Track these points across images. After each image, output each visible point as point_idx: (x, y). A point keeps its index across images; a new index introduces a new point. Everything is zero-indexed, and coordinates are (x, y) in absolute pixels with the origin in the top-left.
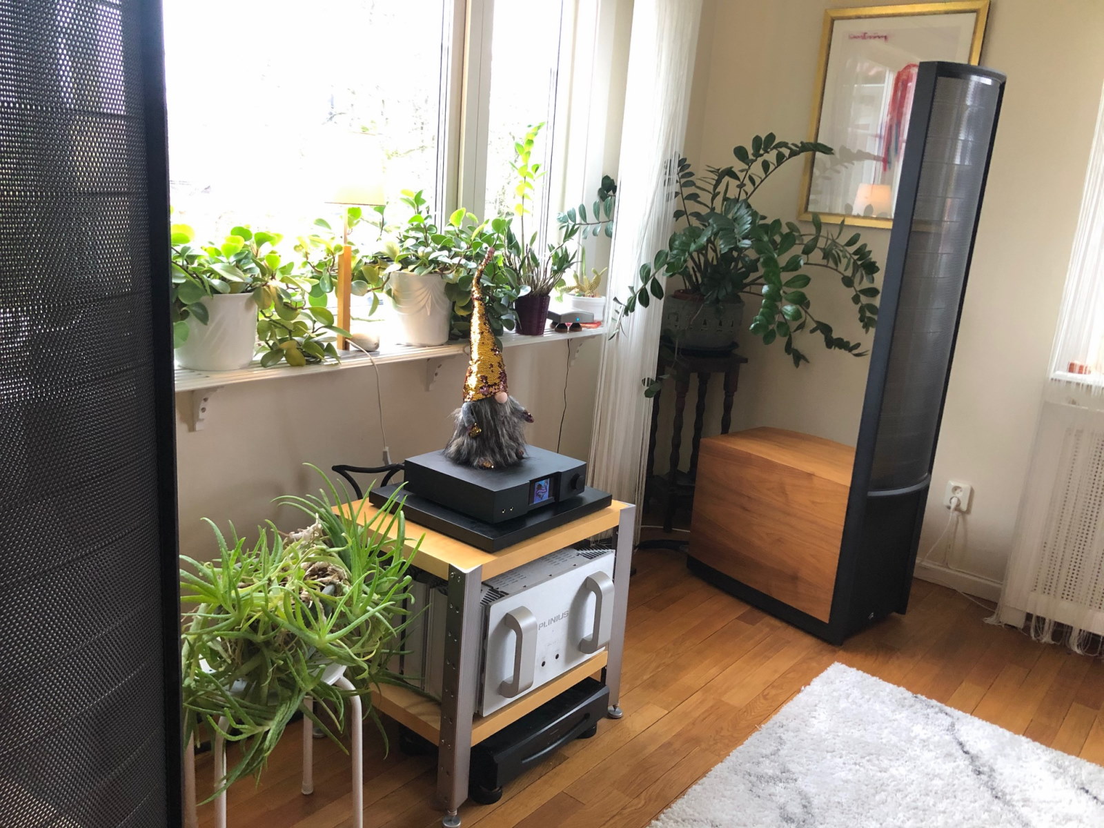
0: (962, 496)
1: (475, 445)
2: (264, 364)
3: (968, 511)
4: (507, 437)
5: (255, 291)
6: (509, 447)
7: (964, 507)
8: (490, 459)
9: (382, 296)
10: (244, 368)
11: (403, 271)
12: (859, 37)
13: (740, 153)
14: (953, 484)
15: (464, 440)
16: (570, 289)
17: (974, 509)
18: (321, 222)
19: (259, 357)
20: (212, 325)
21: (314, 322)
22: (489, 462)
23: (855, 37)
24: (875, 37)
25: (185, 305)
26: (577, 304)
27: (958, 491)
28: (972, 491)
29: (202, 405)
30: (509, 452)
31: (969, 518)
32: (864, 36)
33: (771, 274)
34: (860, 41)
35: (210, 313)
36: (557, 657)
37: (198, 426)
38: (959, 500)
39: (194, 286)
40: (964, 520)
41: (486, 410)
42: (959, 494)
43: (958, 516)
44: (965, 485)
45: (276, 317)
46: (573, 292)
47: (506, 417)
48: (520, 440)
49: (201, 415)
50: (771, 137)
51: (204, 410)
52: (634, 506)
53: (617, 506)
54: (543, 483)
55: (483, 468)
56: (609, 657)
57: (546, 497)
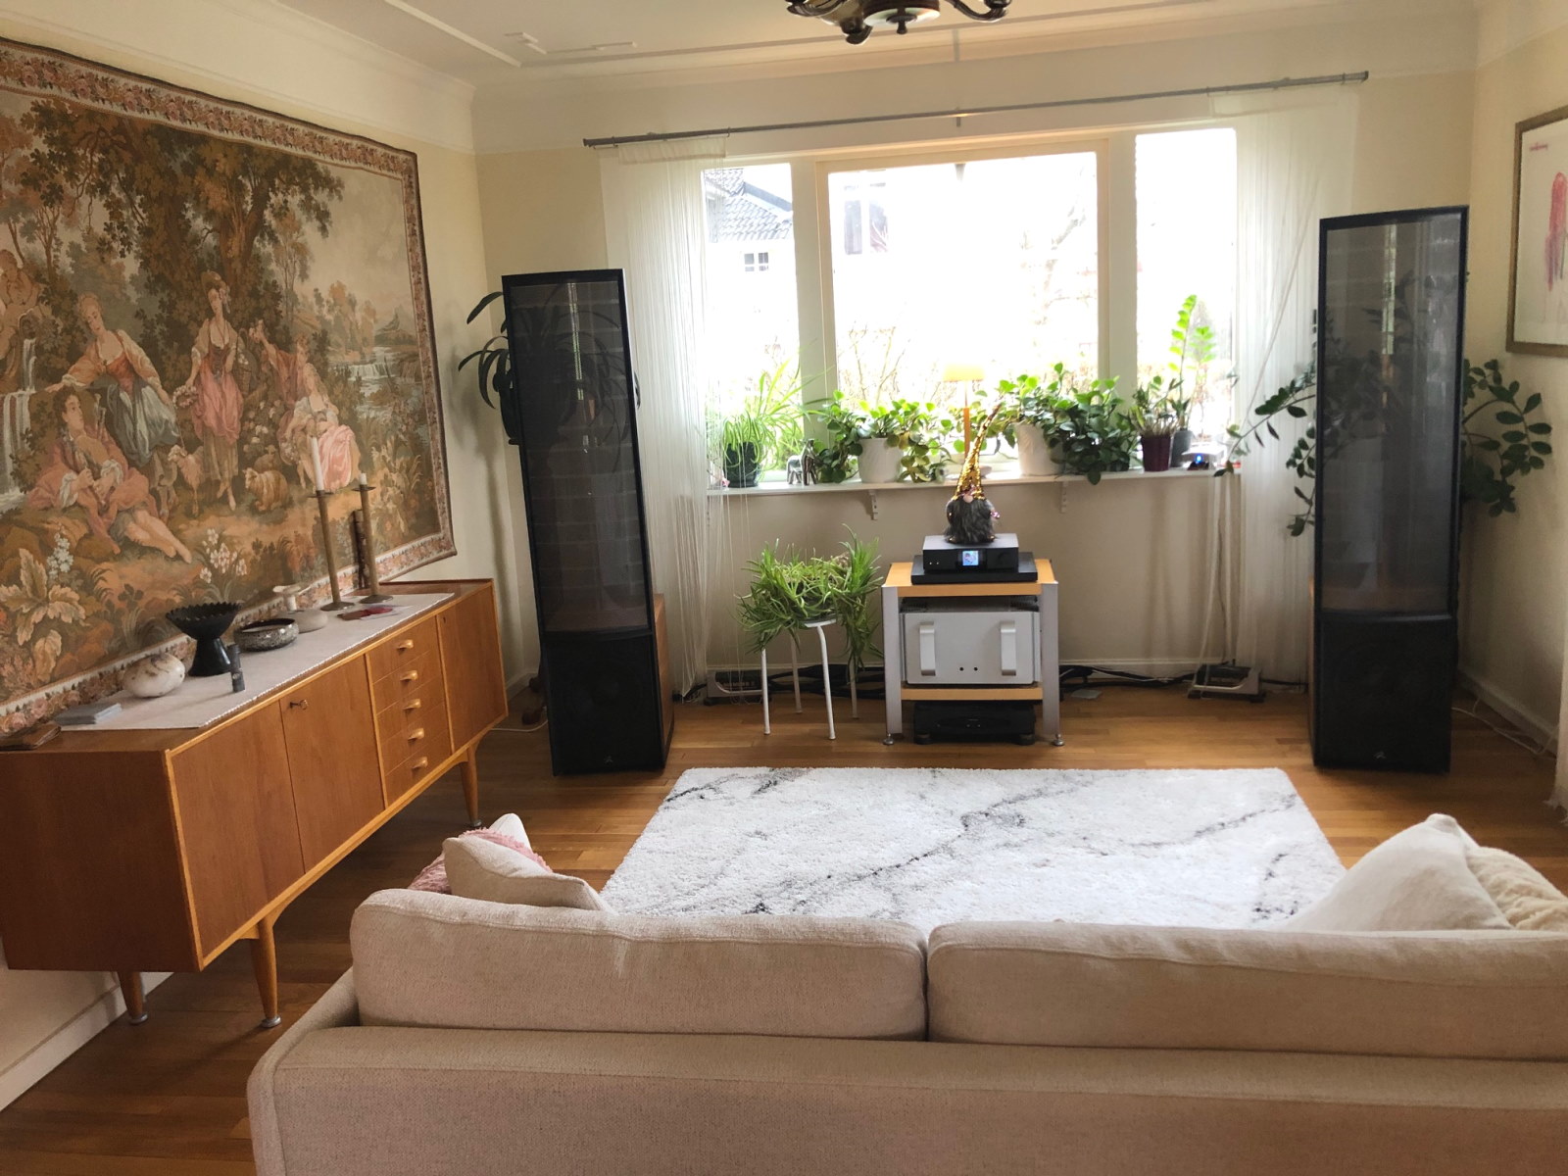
1: (950, 528)
4: (969, 525)
6: (970, 531)
8: (955, 537)
12: (1534, 148)
20: (870, 455)
22: (953, 538)
24: (1542, 147)
30: (972, 536)
32: (1537, 147)
34: (1535, 153)
36: (976, 669)
37: (875, 517)
41: (957, 506)
45: (914, 454)
48: (986, 529)
49: (875, 510)
55: (949, 542)
56: (1044, 695)
57: (976, 563)
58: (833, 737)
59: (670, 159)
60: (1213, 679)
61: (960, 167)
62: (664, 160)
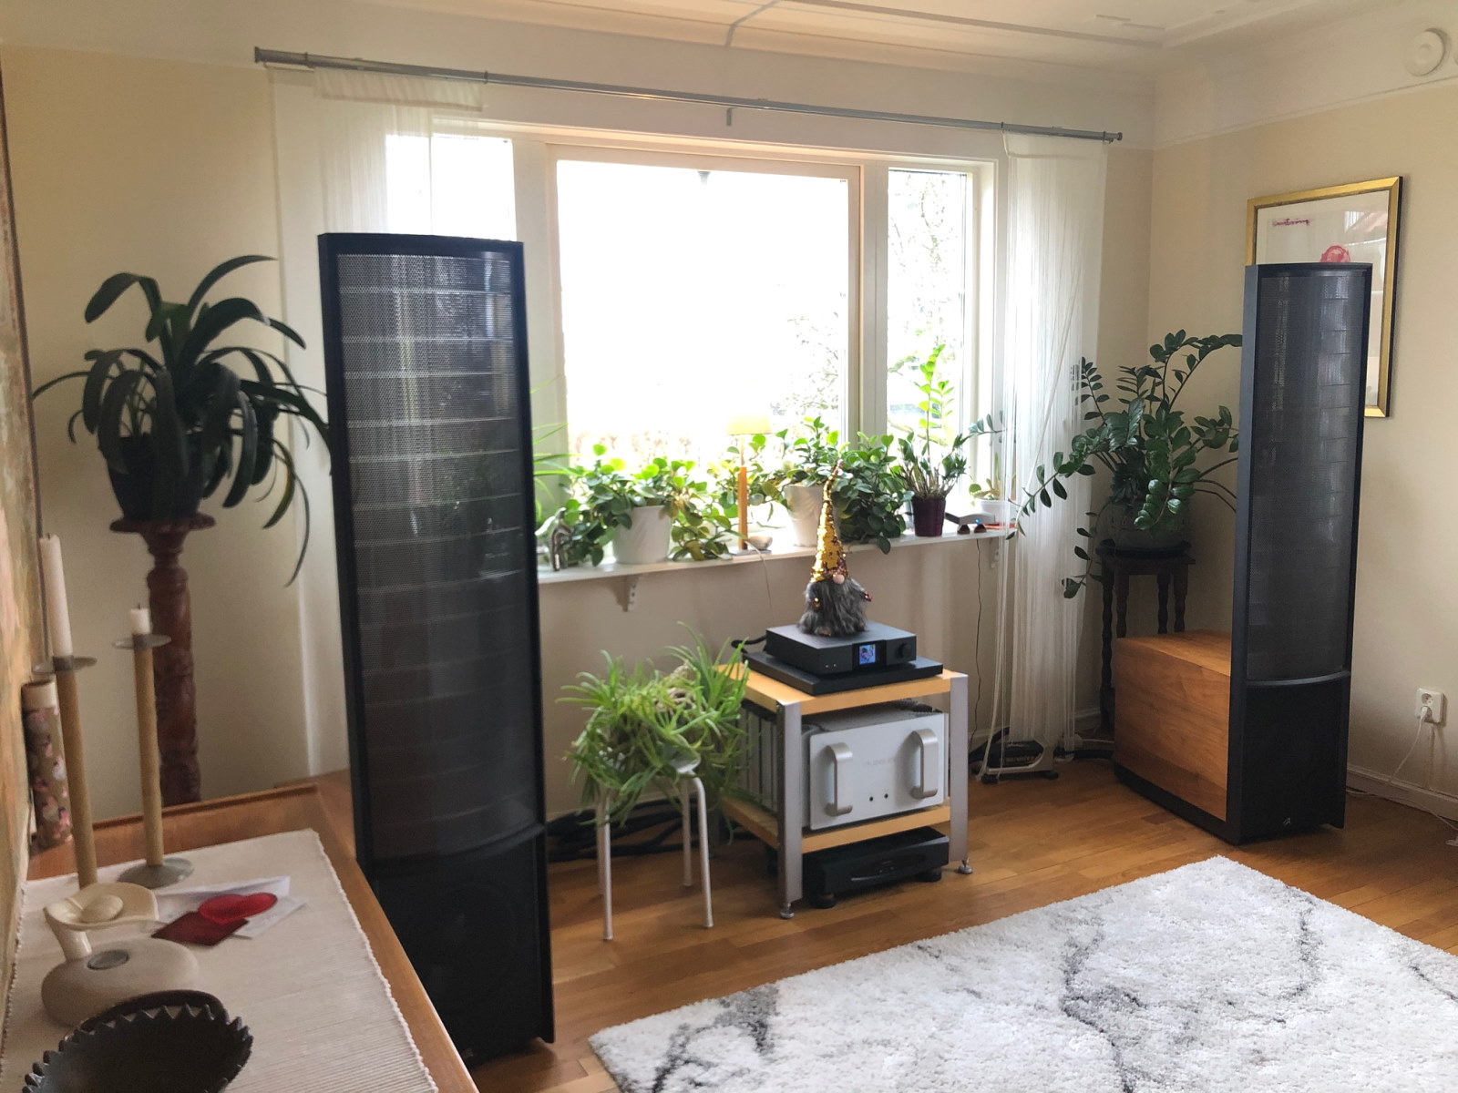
0: (1435, 706)
1: (817, 617)
2: (674, 559)
3: (1442, 723)
4: (844, 612)
5: (668, 506)
6: (846, 620)
7: (1437, 717)
8: (828, 629)
9: (778, 506)
10: (659, 562)
11: (796, 485)
12: (1282, 224)
13: (1156, 351)
14: (1423, 691)
15: (809, 614)
16: (984, 494)
17: (1449, 719)
18: (733, 449)
19: (671, 556)
20: (635, 528)
21: (717, 527)
22: (827, 631)
23: (1278, 224)
24: (1297, 222)
25: (614, 516)
26: (986, 507)
27: (1430, 699)
28: (1444, 700)
29: (632, 591)
30: (847, 626)
31: (1445, 730)
32: (1287, 222)
33: (1158, 470)
34: (1284, 227)
35: (633, 522)
36: (886, 796)
37: (630, 607)
38: (1429, 708)
39: (618, 501)
40: (1441, 735)
41: (826, 588)
42: (1430, 704)
43: (1433, 729)
44: (1435, 693)
45: (687, 525)
46: (986, 497)
47: (843, 595)
48: (860, 615)
49: (632, 599)
50: (1182, 333)
51: (633, 595)
52: (966, 676)
53: (947, 675)
54: (868, 647)
55: (822, 635)
56: (951, 816)
57: (872, 659)
58: (711, 925)
59: (397, 102)
60: (1008, 760)
61: (705, 174)
62: (388, 101)
